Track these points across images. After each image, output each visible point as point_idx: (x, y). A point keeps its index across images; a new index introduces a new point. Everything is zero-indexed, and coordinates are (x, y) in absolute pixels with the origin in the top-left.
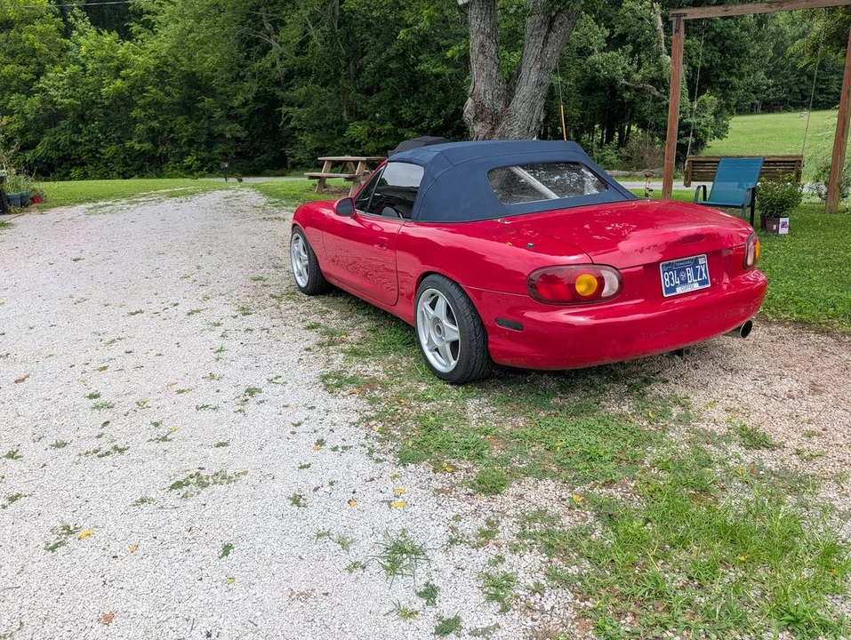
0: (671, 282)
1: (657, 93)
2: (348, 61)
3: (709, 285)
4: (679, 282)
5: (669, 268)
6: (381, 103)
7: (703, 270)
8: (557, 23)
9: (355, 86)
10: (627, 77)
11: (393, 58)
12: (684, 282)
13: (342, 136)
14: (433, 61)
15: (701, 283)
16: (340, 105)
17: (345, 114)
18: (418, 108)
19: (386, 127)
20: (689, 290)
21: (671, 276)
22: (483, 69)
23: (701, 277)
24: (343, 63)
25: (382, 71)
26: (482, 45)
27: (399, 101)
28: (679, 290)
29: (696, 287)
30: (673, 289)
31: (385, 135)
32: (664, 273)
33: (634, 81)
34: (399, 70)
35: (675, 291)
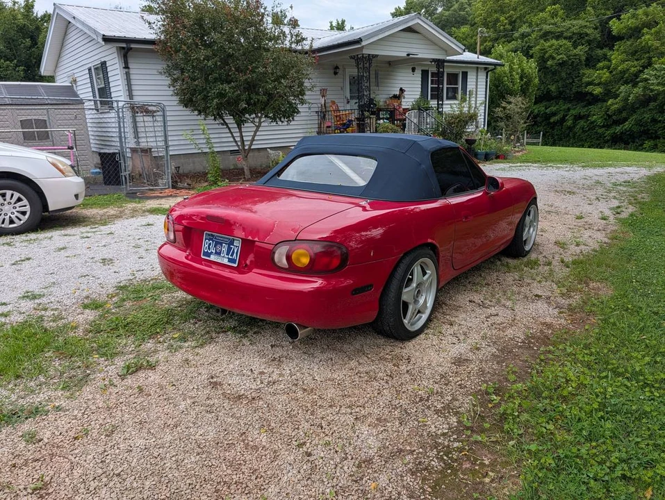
0: (209, 248)
3: (236, 265)
4: (214, 251)
5: (211, 238)
7: (236, 251)
12: (218, 254)
15: (230, 260)
20: (219, 261)
21: (210, 244)
23: (232, 255)
28: (213, 258)
29: (225, 261)
30: (208, 254)
32: (206, 239)
35: (209, 257)
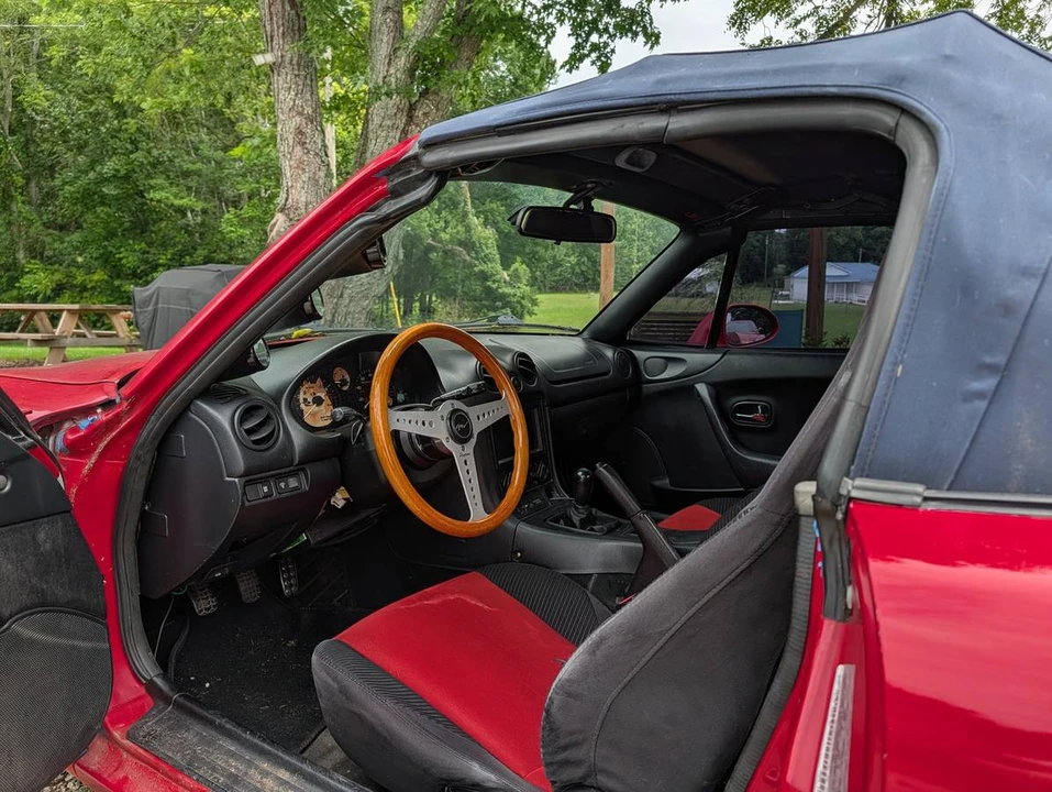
1: (468, 258)
2: (28, 179)
6: (85, 243)
8: (419, 113)
9: (40, 216)
10: (434, 235)
11: (107, 180)
13: (14, 287)
14: (174, 189)
16: (13, 242)
17: (21, 255)
18: (148, 253)
19: (96, 277)
22: (303, 169)
24: (20, 181)
25: (89, 198)
26: (300, 132)
27: (116, 241)
31: (93, 288)
33: (441, 241)
34: (116, 198)
